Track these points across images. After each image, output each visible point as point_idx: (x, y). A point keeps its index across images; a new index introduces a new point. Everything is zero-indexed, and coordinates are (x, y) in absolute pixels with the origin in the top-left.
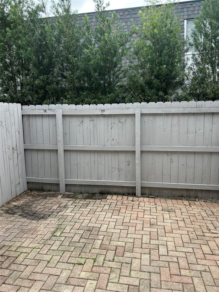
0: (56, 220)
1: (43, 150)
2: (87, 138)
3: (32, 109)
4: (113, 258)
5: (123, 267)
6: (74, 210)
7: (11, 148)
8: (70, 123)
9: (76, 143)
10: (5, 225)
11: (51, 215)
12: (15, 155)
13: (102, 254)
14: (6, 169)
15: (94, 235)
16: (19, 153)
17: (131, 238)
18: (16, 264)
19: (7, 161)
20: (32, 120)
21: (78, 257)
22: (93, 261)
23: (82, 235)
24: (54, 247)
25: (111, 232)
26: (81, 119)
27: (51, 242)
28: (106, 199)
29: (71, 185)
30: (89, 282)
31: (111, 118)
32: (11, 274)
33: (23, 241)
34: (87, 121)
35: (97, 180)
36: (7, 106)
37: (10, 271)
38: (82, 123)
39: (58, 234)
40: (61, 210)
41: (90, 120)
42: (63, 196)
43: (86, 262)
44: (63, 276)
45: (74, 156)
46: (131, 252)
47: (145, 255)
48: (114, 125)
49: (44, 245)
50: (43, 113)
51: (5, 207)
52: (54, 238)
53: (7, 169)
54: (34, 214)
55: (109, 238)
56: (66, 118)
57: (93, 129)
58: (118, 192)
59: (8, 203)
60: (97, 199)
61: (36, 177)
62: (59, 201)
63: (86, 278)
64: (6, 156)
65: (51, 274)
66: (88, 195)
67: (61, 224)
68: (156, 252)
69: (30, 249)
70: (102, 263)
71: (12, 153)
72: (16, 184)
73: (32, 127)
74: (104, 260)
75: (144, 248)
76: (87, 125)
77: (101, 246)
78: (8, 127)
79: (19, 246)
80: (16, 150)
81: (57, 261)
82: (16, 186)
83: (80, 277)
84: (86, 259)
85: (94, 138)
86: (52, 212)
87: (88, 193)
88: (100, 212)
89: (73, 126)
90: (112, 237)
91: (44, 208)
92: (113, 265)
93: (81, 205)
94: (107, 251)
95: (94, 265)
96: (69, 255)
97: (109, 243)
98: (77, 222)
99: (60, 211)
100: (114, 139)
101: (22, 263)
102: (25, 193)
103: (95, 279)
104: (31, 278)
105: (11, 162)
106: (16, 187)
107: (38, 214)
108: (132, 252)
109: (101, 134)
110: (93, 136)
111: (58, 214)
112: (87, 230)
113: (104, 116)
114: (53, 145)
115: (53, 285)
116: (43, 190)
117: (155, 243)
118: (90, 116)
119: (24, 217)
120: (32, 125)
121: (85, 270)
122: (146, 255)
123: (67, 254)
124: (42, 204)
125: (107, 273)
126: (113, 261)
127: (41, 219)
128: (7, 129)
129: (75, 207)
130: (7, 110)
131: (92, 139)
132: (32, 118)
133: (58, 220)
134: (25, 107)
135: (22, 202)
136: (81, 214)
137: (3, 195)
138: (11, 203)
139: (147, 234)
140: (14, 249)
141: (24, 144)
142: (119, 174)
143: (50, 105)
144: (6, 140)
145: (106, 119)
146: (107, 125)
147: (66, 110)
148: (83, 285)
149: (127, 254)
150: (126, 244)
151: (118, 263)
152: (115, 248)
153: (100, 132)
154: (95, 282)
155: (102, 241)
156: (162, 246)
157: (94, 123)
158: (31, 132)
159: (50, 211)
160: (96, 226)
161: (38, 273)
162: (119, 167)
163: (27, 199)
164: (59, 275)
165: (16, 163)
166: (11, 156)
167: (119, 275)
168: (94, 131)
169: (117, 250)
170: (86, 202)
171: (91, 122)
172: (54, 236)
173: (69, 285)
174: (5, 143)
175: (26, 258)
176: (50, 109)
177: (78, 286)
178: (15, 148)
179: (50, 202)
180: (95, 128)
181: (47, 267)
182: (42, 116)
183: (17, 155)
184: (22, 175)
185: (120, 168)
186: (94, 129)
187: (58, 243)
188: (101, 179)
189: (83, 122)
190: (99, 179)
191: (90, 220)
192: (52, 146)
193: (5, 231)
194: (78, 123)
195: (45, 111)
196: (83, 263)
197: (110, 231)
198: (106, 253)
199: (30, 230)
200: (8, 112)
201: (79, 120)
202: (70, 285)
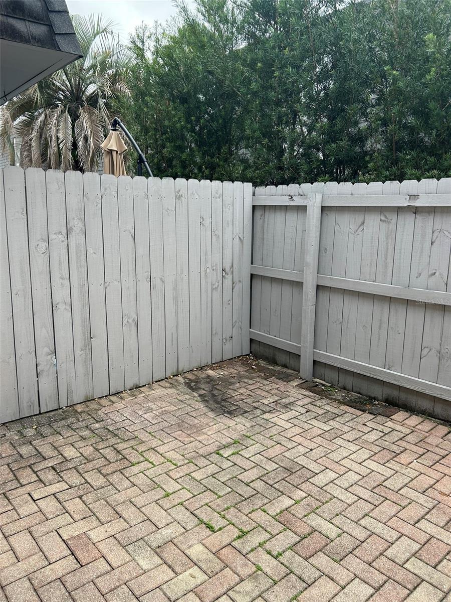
0: (248, 425)
1: (282, 281)
2: (369, 265)
3: (271, 194)
4: (280, 551)
5: (284, 581)
6: (298, 419)
7: (219, 268)
8: (337, 227)
9: (343, 273)
10: (167, 404)
11: (248, 412)
12: (228, 282)
13: (268, 529)
14: (204, 307)
15: (288, 485)
16: (236, 279)
17: (365, 528)
18: (123, 475)
19: (207, 291)
20: (269, 216)
21: (218, 513)
22: (237, 533)
23: (267, 473)
24: (198, 475)
25: (330, 494)
26: (359, 218)
27: (202, 462)
28: (389, 417)
29: (326, 365)
30: (195, 570)
31: (432, 217)
32: (104, 487)
33: (165, 442)
34: (373, 222)
35: (382, 368)
36: (218, 186)
37: (106, 482)
38: (361, 228)
39: (226, 453)
40: (275, 409)
41: (381, 220)
42: (301, 383)
43: (222, 530)
44: (164, 533)
45: (337, 301)
46: (335, 561)
47: (362, 585)
48: (439, 236)
49: (188, 463)
50: (286, 201)
51: (193, 374)
52: (215, 457)
53: (207, 307)
54: (224, 400)
55: (315, 504)
56: (328, 214)
57: (385, 243)
58: (431, 412)
59: (202, 368)
60: (367, 412)
61: (266, 332)
62: (287, 391)
63: (195, 559)
64: (207, 282)
65: (151, 518)
66: (359, 398)
67: (249, 437)
68: (398, 594)
69: (162, 460)
70: (250, 549)
71: (220, 278)
72: (224, 337)
73: (267, 231)
74: (260, 545)
75: (377, 567)
76: (373, 233)
77: (281, 512)
78: (215, 228)
79: (153, 447)
80: (229, 274)
81: (180, 501)
82: (224, 341)
83: (187, 552)
84: (229, 524)
85: (386, 266)
86: (255, 407)
87: (359, 393)
88: (346, 442)
89: (342, 232)
90: (324, 506)
91: (249, 395)
92: (268, 564)
93: (321, 412)
94: (285, 530)
95: (233, 543)
96: (208, 501)
97: (305, 516)
98: (280, 444)
99: (270, 412)
100: (435, 273)
101: (131, 479)
102: (242, 359)
103: (209, 572)
104: (119, 509)
105: (217, 295)
106: (223, 344)
107: (229, 403)
108: (338, 562)
109: (402, 256)
110: (383, 259)
111: (261, 415)
112: (286, 469)
113: (416, 210)
114: (299, 271)
115: (135, 540)
116: (274, 362)
117: (416, 572)
118: (381, 210)
119: (205, 400)
120: (267, 227)
121: (207, 545)
122: (367, 586)
123: (208, 497)
124: (252, 387)
125: (240, 574)
126: (277, 556)
127: (225, 414)
128: (213, 233)
129: (307, 412)
130: (218, 196)
131: (381, 266)
132: (269, 212)
133: (252, 427)
134: (260, 190)
135: (222, 373)
136: (301, 431)
137: (192, 352)
138: (206, 370)
139: (416, 540)
140: (141, 448)
141: (252, 264)
142: (440, 366)
143: (303, 185)
144: (209, 253)
145: (421, 218)
146: (422, 235)
147: (331, 195)
148: (178, 569)
149: (322, 560)
150: (339, 536)
151: (283, 566)
152: (307, 530)
153: (403, 251)
154: (201, 577)
155: (295, 504)
156: (431, 588)
157: (388, 228)
158: (265, 242)
159: (254, 404)
160: (310, 468)
161: (135, 506)
162: (441, 349)
163: (236, 371)
164: (160, 528)
165: (227, 296)
166: (217, 284)
167: (258, 593)
168: (387, 249)
169: (306, 539)
170: (336, 411)
171: (384, 225)
172: (218, 454)
173: (158, 555)
174: (206, 258)
175: (144, 472)
176: (302, 194)
177: (170, 566)
178: (227, 269)
179: (267, 388)
180: (390, 240)
181: (157, 503)
182: (286, 208)
183: (233, 284)
184: (240, 324)
185: (443, 351)
186: (387, 243)
187: (212, 469)
188: (393, 368)
189: (364, 223)
190: (387, 367)
191: (309, 450)
192: (296, 273)
193: (157, 414)
194: (353, 227)
195: (292, 197)
196: (216, 528)
197: (331, 492)
198: (278, 532)
199: (192, 426)
200: (218, 199)
201: (355, 219)
202: (160, 557)
